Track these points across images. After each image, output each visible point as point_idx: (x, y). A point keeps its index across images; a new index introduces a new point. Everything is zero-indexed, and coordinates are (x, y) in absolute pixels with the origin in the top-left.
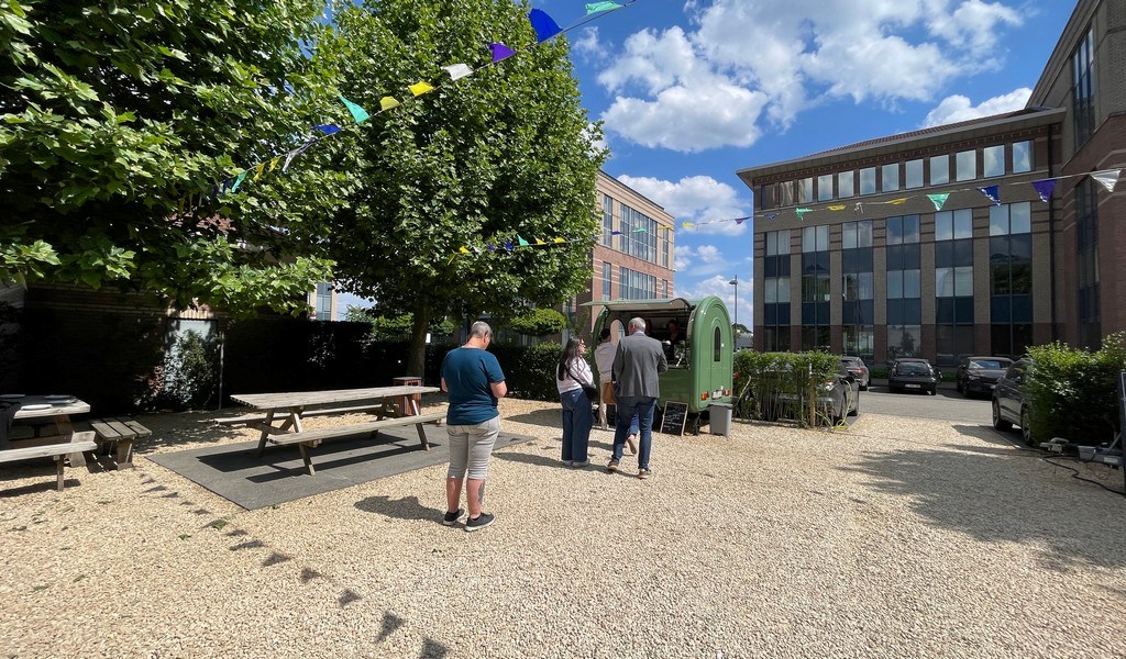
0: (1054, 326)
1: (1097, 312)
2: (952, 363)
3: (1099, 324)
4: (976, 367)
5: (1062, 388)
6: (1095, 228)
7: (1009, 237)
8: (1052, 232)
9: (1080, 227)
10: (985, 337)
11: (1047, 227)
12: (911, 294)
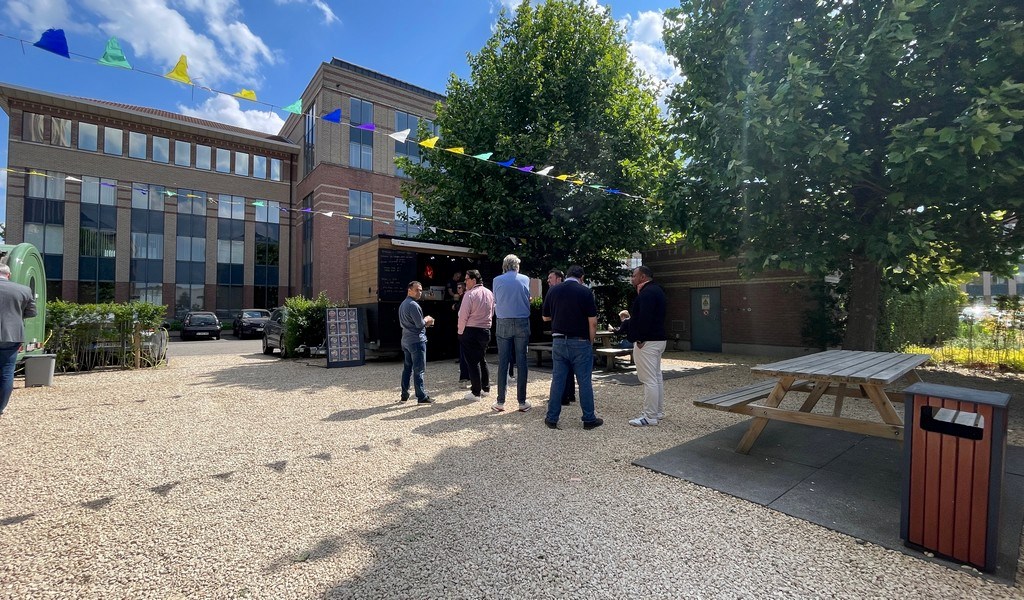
0: (290, 288)
1: (311, 281)
2: (228, 316)
3: (312, 288)
4: (248, 316)
5: (302, 321)
6: (312, 228)
7: (267, 224)
8: (291, 226)
9: (305, 225)
10: (250, 295)
11: (287, 222)
12: (198, 258)
